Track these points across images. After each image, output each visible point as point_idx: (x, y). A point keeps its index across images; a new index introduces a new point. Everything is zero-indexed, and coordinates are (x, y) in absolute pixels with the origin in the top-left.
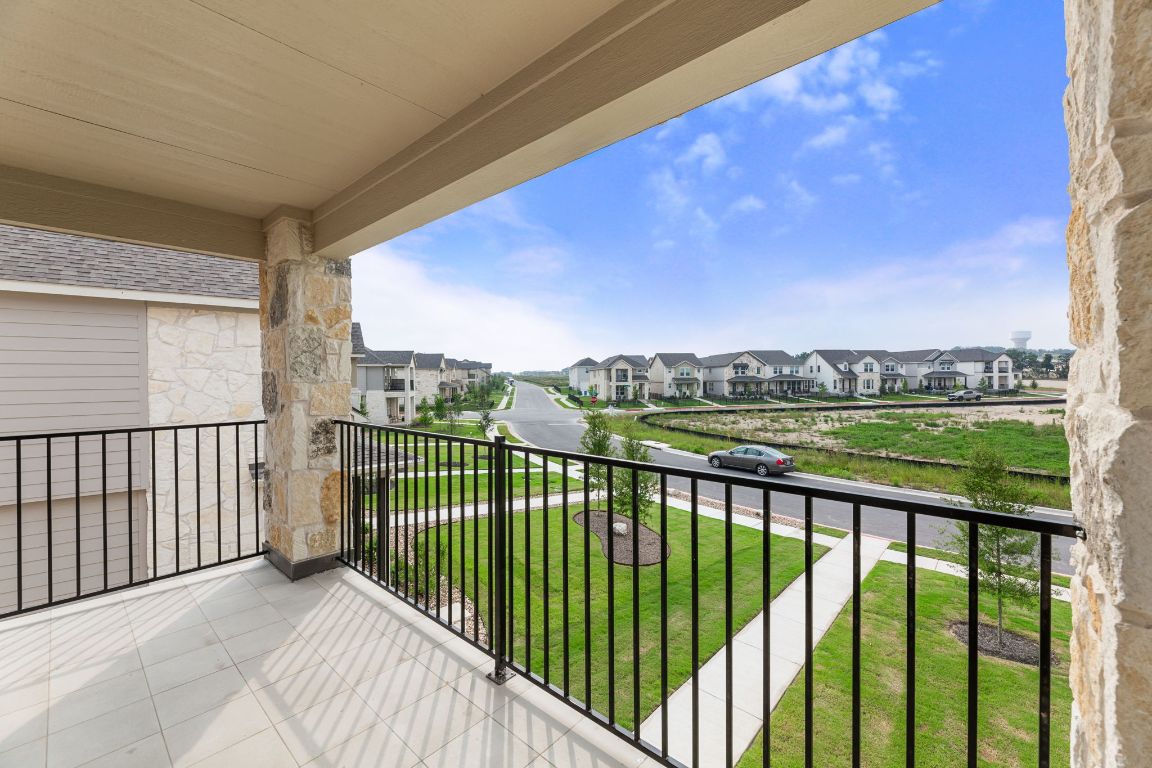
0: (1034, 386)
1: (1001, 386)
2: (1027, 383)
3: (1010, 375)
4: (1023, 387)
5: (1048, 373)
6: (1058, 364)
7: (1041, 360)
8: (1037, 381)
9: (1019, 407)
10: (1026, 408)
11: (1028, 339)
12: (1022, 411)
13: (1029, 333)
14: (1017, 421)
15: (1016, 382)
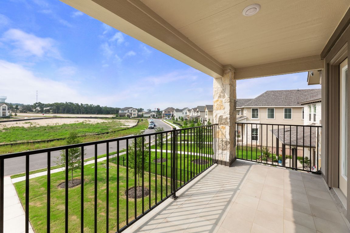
0: (16, 115)
1: (3, 115)
2: (13, 114)
3: (7, 111)
4: (12, 115)
5: (17, 111)
6: (20, 108)
7: (14, 107)
8: (17, 114)
9: (15, 122)
10: (18, 122)
11: (6, 99)
12: (17, 123)
13: (6, 97)
14: (19, 127)
15: (9, 114)
